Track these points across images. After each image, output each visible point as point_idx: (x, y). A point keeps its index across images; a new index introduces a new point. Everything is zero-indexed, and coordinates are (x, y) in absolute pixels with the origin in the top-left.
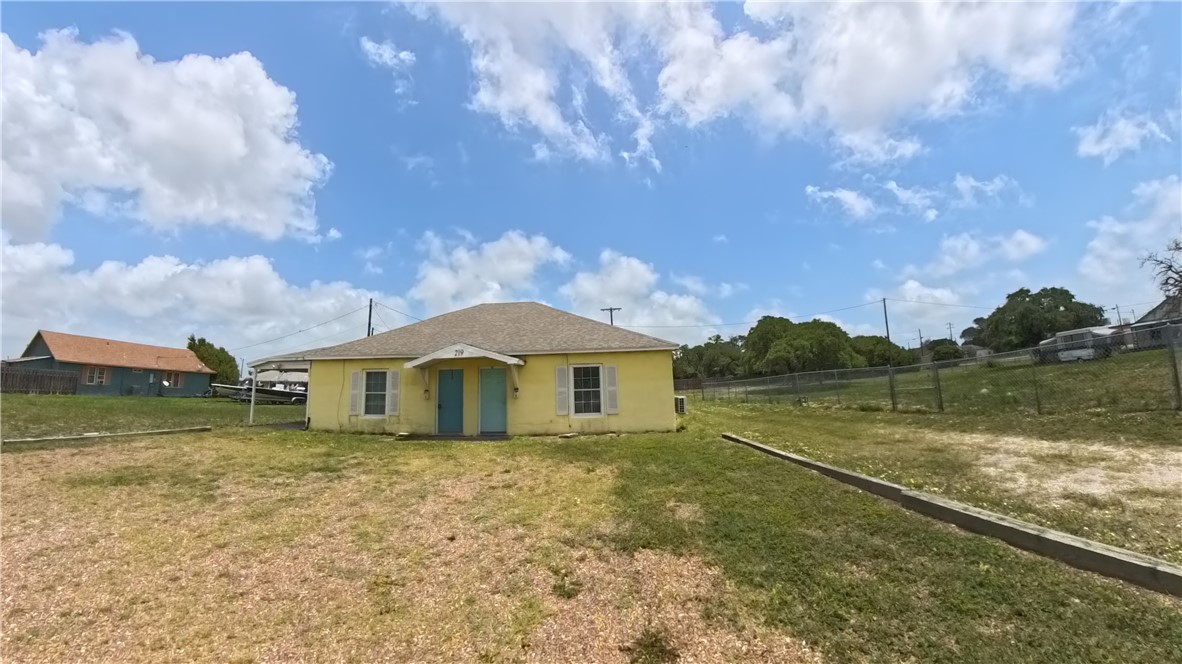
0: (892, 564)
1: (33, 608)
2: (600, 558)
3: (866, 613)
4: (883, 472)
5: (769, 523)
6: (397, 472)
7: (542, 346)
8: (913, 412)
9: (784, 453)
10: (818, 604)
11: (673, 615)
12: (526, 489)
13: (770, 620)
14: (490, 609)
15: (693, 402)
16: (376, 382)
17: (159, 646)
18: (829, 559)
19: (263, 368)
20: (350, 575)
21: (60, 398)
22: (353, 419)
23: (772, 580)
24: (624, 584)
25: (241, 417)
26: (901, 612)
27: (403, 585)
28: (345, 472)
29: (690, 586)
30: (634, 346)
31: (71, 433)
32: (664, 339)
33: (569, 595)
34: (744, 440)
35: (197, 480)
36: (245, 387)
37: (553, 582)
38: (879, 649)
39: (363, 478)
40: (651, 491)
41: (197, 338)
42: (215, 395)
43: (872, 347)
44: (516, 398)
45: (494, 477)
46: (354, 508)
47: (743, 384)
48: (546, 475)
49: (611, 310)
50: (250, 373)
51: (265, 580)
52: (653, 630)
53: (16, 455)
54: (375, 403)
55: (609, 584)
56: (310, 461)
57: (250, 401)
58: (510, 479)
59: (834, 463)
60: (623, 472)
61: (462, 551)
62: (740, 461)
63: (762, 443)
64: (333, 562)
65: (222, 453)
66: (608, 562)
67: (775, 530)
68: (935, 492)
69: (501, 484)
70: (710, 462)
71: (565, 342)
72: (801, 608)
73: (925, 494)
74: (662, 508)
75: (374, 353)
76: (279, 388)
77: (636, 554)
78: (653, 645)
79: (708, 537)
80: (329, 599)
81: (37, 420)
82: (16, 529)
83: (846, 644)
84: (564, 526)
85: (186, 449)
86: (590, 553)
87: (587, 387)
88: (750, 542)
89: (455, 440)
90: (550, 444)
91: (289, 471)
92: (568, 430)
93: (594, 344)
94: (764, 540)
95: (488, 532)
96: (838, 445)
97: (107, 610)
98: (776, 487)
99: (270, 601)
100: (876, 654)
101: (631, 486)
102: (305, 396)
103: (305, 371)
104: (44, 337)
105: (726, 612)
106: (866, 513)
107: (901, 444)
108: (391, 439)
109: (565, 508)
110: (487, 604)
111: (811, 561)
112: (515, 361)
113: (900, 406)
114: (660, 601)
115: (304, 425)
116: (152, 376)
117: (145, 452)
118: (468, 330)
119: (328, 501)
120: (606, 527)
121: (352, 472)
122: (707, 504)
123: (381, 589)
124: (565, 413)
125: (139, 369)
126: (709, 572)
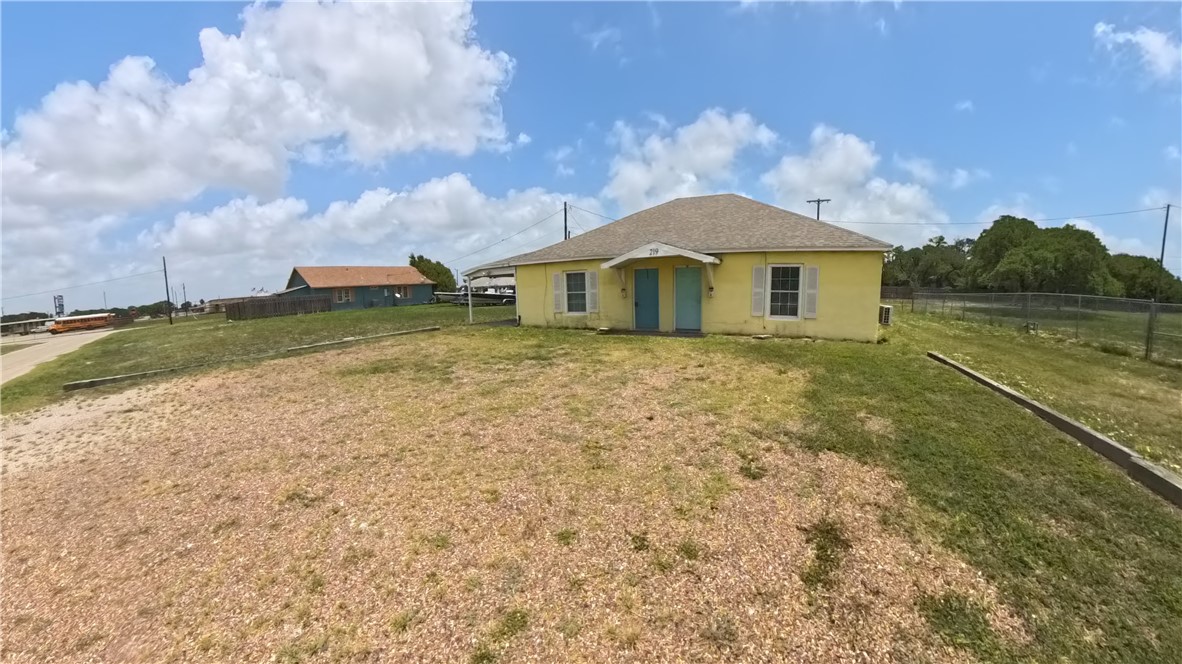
0: (1100, 531)
1: (333, 454)
2: (785, 452)
3: (1056, 569)
4: (1113, 430)
5: (964, 453)
6: (600, 361)
7: (740, 244)
8: (1171, 366)
9: (995, 384)
10: (1003, 544)
11: (850, 513)
12: (718, 383)
13: (947, 543)
14: (684, 476)
15: (900, 313)
16: (576, 282)
17: (426, 478)
18: (1025, 505)
19: (475, 276)
20: (566, 439)
21: (321, 315)
22: (558, 316)
23: (957, 507)
24: (806, 477)
25: (463, 318)
26: (1098, 582)
27: (611, 450)
28: (555, 360)
29: (871, 492)
30: (841, 244)
31: (334, 339)
32: (876, 238)
33: (755, 477)
34: (952, 362)
35: (435, 367)
36: (462, 293)
37: (740, 463)
38: (1063, 608)
39: (571, 365)
40: (842, 400)
41: (416, 256)
42: (439, 301)
43: (1135, 271)
44: (711, 297)
45: (689, 370)
46: (564, 389)
47: (962, 299)
48: (738, 373)
49: (819, 201)
50: (465, 281)
51: (498, 438)
52: (830, 520)
53: (298, 358)
54: (576, 302)
55: (792, 474)
56: (524, 351)
57: (468, 304)
58: (704, 373)
59: (1055, 406)
60: (815, 377)
61: (660, 429)
62: (944, 384)
63: (972, 368)
64: (551, 428)
65: (451, 347)
66: (792, 456)
67: (969, 460)
68: (1174, 469)
69: (695, 377)
70: (909, 379)
71: (765, 239)
72: (983, 542)
73: (1161, 468)
74: (852, 417)
75: (572, 255)
76: (491, 292)
77: (821, 454)
78: (828, 532)
79: (896, 452)
80: (551, 455)
81: (307, 332)
82: (310, 406)
83: (1026, 590)
84: (753, 420)
85: (423, 344)
86: (777, 447)
87: (785, 287)
88: (940, 467)
89: (653, 335)
90: (744, 344)
91: (508, 359)
92: (762, 331)
93: (796, 242)
94: (955, 468)
95: (683, 416)
96: (1063, 387)
97: (385, 455)
98: (979, 418)
99: (504, 453)
100: (1057, 611)
101: (822, 391)
102: (514, 297)
103: (512, 275)
104: (299, 271)
105: (904, 523)
106: (1080, 470)
107: (1144, 402)
108: (593, 333)
109: (755, 404)
110: (682, 472)
111: (1004, 502)
112: (710, 259)
113: (1155, 355)
114: (840, 498)
115: (516, 322)
116: (386, 291)
117: (392, 348)
118: (663, 228)
119: (543, 382)
120: (794, 426)
121: (561, 361)
122: (900, 421)
123: (592, 451)
124: (760, 314)
125: (375, 287)
126: (892, 485)
